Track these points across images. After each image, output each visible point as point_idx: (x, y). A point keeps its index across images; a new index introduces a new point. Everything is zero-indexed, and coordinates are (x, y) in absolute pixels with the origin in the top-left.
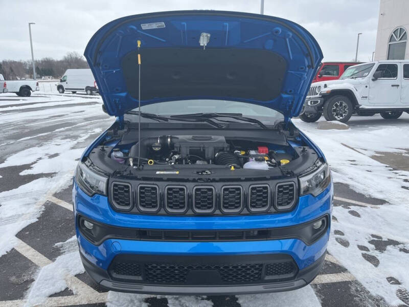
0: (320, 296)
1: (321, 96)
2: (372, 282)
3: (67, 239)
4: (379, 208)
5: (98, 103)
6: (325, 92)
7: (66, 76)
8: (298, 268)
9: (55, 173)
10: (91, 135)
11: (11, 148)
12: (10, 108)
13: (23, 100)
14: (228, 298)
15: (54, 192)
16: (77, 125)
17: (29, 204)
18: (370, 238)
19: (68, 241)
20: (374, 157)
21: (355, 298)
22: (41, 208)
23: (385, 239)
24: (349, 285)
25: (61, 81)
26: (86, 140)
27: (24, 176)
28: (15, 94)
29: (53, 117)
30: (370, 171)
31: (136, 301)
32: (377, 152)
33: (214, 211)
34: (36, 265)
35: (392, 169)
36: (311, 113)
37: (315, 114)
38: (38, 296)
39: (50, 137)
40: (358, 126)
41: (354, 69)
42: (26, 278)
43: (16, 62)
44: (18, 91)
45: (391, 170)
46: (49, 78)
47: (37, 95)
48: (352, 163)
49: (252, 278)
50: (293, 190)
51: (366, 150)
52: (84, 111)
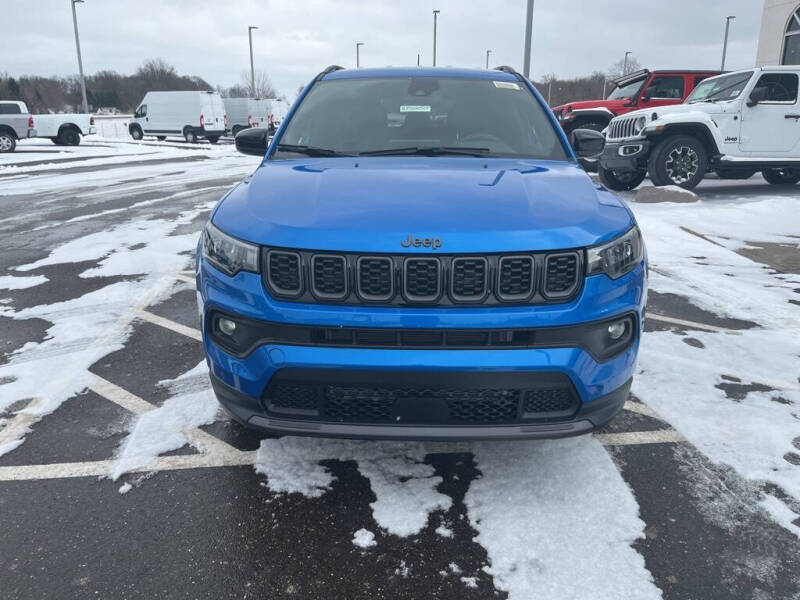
0: (620, 463)
1: (644, 137)
2: (714, 444)
3: (177, 375)
4: (741, 334)
5: (208, 158)
6: (654, 129)
7: (145, 106)
8: (581, 401)
9: (143, 275)
10: (202, 213)
11: (57, 234)
12: (42, 167)
13: (65, 151)
14: (460, 463)
15: (146, 305)
16: (173, 197)
17: (105, 322)
18: (717, 380)
19: (180, 378)
20: (742, 252)
21: (680, 467)
22: (126, 329)
23: (746, 381)
24: (673, 448)
25: (137, 116)
26: (194, 220)
27: (88, 279)
28: (49, 141)
29: (126, 182)
30: (732, 275)
31: (304, 464)
32: (749, 243)
33: (439, 298)
34: (129, 412)
35: (774, 271)
36: (625, 173)
37: (633, 173)
38: (137, 455)
39: (125, 216)
40: (718, 196)
41: (714, 84)
42: (114, 431)
43: (45, 80)
44: (55, 134)
45: (771, 273)
46: (111, 111)
47: (90, 144)
48: (700, 261)
49: (501, 414)
50: (574, 265)
51: (727, 238)
52: (183, 172)
